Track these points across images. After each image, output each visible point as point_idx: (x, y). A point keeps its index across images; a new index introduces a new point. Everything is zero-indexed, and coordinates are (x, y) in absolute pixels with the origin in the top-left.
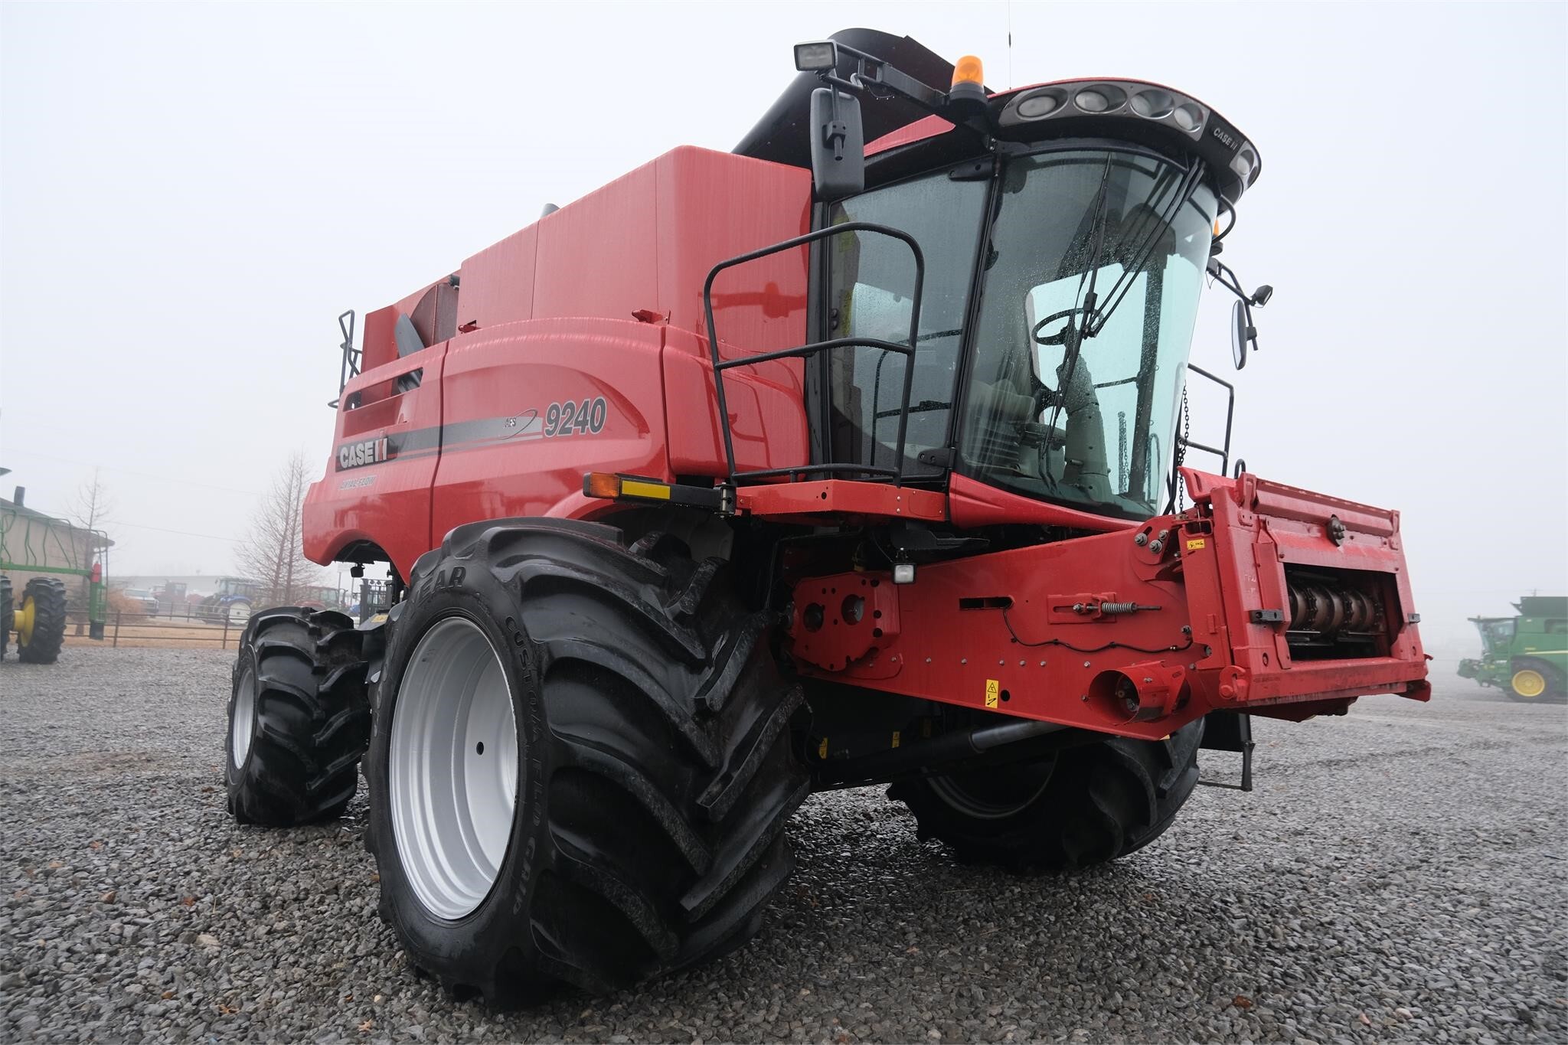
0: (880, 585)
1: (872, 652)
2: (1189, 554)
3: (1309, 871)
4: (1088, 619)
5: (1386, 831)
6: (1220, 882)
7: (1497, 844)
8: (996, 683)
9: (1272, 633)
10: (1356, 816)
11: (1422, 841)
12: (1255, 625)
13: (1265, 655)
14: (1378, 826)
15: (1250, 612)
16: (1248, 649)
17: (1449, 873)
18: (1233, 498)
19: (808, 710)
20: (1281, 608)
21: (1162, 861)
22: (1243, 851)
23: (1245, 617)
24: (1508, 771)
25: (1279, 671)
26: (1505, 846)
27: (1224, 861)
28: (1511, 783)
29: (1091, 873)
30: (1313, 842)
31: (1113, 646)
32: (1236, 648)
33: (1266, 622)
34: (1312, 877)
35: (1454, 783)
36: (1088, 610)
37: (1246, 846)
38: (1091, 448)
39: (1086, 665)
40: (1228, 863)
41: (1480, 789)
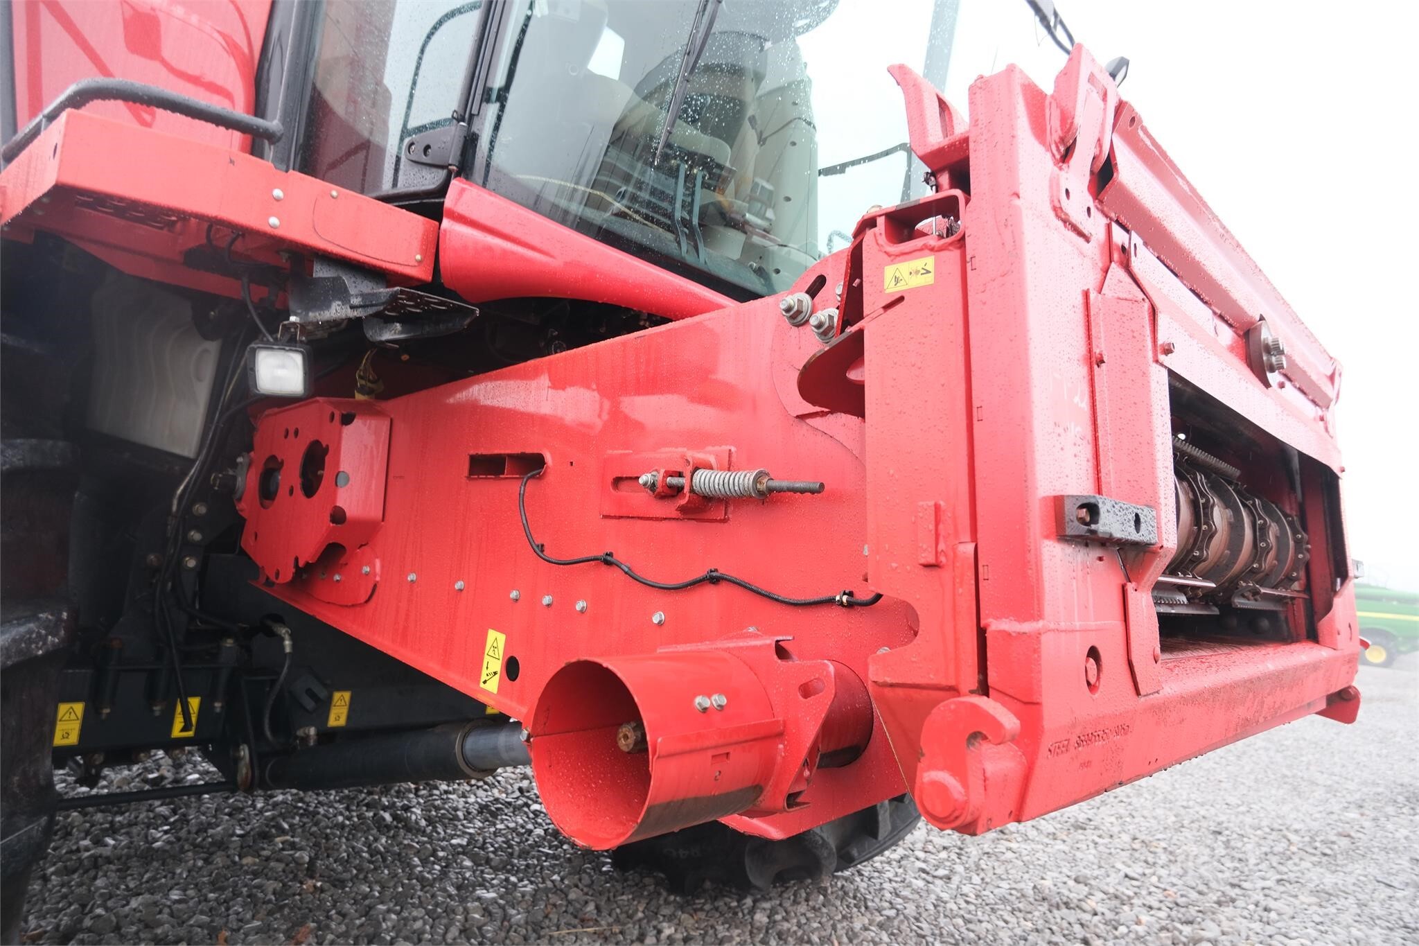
0: (357, 422)
1: (332, 554)
2: (887, 307)
3: (1091, 904)
4: (669, 508)
5: (1183, 827)
6: (970, 922)
7: (1314, 855)
8: (502, 638)
9: (1122, 580)
10: (1146, 799)
11: (1227, 844)
12: (1069, 550)
13: (1093, 653)
14: (1173, 819)
15: (1058, 502)
16: (1039, 634)
17: (1273, 915)
18: (1039, 130)
19: (283, 647)
20: (1153, 504)
21: (901, 871)
22: (1009, 855)
23: (1037, 519)
24: (1295, 740)
25: (1128, 701)
26: (1324, 859)
27: (982, 875)
28: (1302, 755)
29: (795, 895)
30: (1096, 844)
31: (714, 580)
32: (997, 625)
33: (1105, 542)
34: (1095, 914)
35: (1244, 753)
36: (671, 487)
37: (1014, 845)
38: (788, 199)
39: (656, 619)
40: (987, 880)
41: (1272, 763)
